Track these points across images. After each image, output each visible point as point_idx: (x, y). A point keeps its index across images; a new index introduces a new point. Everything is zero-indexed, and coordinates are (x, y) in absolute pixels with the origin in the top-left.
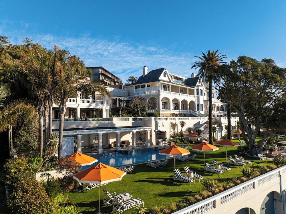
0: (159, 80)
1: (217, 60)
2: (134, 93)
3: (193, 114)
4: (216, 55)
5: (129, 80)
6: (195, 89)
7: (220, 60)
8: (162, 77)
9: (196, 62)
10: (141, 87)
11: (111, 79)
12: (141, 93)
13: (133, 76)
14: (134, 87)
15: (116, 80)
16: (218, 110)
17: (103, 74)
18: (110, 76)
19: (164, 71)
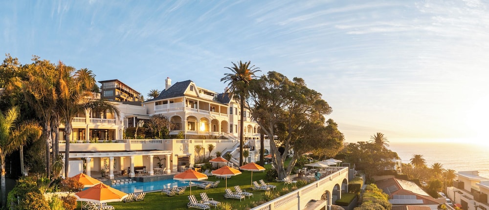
0: (184, 95)
1: (250, 73)
2: (155, 110)
3: (225, 136)
4: (248, 68)
5: (151, 95)
6: (229, 107)
7: (252, 74)
8: (187, 91)
9: (225, 74)
10: (162, 103)
11: (129, 94)
12: (163, 111)
13: (156, 90)
14: (155, 103)
15: (135, 95)
16: (255, 132)
17: (119, 89)
18: (128, 90)
19: (190, 84)
